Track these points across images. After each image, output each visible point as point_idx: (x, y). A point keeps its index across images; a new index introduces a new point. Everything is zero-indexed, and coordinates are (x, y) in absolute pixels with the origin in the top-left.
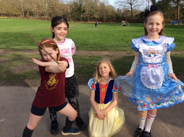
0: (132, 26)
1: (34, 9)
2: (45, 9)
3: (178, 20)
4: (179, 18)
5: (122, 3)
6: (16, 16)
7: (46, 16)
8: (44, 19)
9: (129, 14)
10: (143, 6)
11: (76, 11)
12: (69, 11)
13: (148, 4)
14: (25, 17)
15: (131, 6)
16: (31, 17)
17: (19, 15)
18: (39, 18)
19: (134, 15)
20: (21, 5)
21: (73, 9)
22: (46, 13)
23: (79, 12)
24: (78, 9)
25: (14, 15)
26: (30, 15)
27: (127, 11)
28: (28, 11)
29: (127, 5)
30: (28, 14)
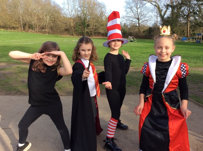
0: (139, 42)
1: (34, 21)
2: (46, 22)
3: (187, 36)
4: (189, 35)
5: (129, 18)
6: (14, 28)
7: (47, 29)
8: (45, 33)
9: (136, 30)
10: (151, 21)
11: (80, 25)
12: (72, 25)
13: (156, 20)
14: (24, 30)
15: (139, 21)
16: (31, 30)
17: (18, 28)
18: (39, 32)
19: (142, 30)
20: (20, 17)
21: (77, 23)
22: (47, 26)
23: (83, 26)
24: (82, 23)
25: (11, 28)
26: (29, 27)
27: (134, 26)
28: (28, 24)
29: (135, 20)
30: (27, 27)
